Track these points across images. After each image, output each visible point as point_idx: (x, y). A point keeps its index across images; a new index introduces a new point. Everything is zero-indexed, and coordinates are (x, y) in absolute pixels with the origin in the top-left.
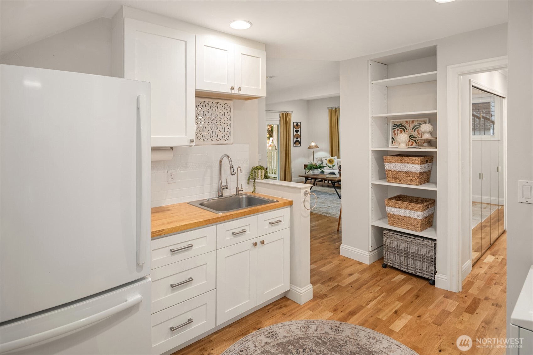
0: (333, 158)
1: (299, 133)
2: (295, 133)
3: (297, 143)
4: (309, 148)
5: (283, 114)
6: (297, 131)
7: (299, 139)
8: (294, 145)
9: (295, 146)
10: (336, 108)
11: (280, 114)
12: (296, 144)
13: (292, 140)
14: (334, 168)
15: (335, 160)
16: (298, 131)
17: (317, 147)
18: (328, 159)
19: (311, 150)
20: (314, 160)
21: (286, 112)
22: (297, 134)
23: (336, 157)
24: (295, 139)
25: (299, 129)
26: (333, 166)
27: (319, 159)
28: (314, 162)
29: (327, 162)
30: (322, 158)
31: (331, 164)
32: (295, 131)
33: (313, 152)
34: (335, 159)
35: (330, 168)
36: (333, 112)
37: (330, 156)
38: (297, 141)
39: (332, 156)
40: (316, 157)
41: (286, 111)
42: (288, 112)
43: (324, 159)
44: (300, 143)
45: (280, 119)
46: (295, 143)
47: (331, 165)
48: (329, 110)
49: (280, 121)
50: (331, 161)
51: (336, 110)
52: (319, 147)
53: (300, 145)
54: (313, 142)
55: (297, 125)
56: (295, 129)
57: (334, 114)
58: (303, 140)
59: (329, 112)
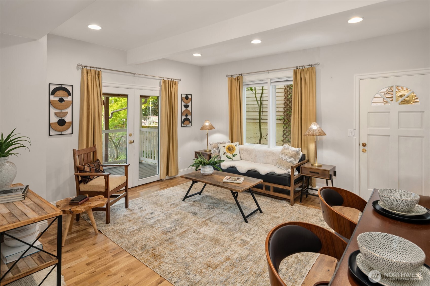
0: (233, 144)
1: (189, 109)
2: (184, 109)
3: (187, 122)
4: (202, 129)
5: (165, 81)
6: (186, 106)
7: (189, 117)
8: (183, 124)
9: (183, 126)
10: (238, 76)
11: (161, 81)
12: (185, 123)
13: (179, 118)
14: (235, 158)
15: (236, 147)
16: (189, 105)
17: (212, 128)
18: (227, 145)
19: (205, 132)
20: (208, 146)
21: (170, 80)
22: (186, 109)
23: (237, 143)
24: (184, 117)
25: (190, 104)
26: (234, 156)
27: (213, 146)
28: (208, 147)
29: (225, 150)
30: (219, 144)
31: (231, 153)
32: (184, 105)
33: (207, 134)
34: (236, 145)
35: (230, 158)
36: (233, 80)
37: (230, 141)
38: (187, 119)
39: (232, 142)
40: (211, 143)
41: (171, 78)
42: (173, 80)
43: (221, 146)
44: (190, 121)
45: (161, 88)
46: (183, 122)
47: (230, 155)
48: (229, 78)
49: (160, 91)
50: (230, 149)
51: (238, 79)
52: (214, 128)
53: (190, 125)
54: (207, 120)
55: (187, 98)
56: (183, 104)
57: (235, 83)
58: (194, 118)
59: (228, 81)
